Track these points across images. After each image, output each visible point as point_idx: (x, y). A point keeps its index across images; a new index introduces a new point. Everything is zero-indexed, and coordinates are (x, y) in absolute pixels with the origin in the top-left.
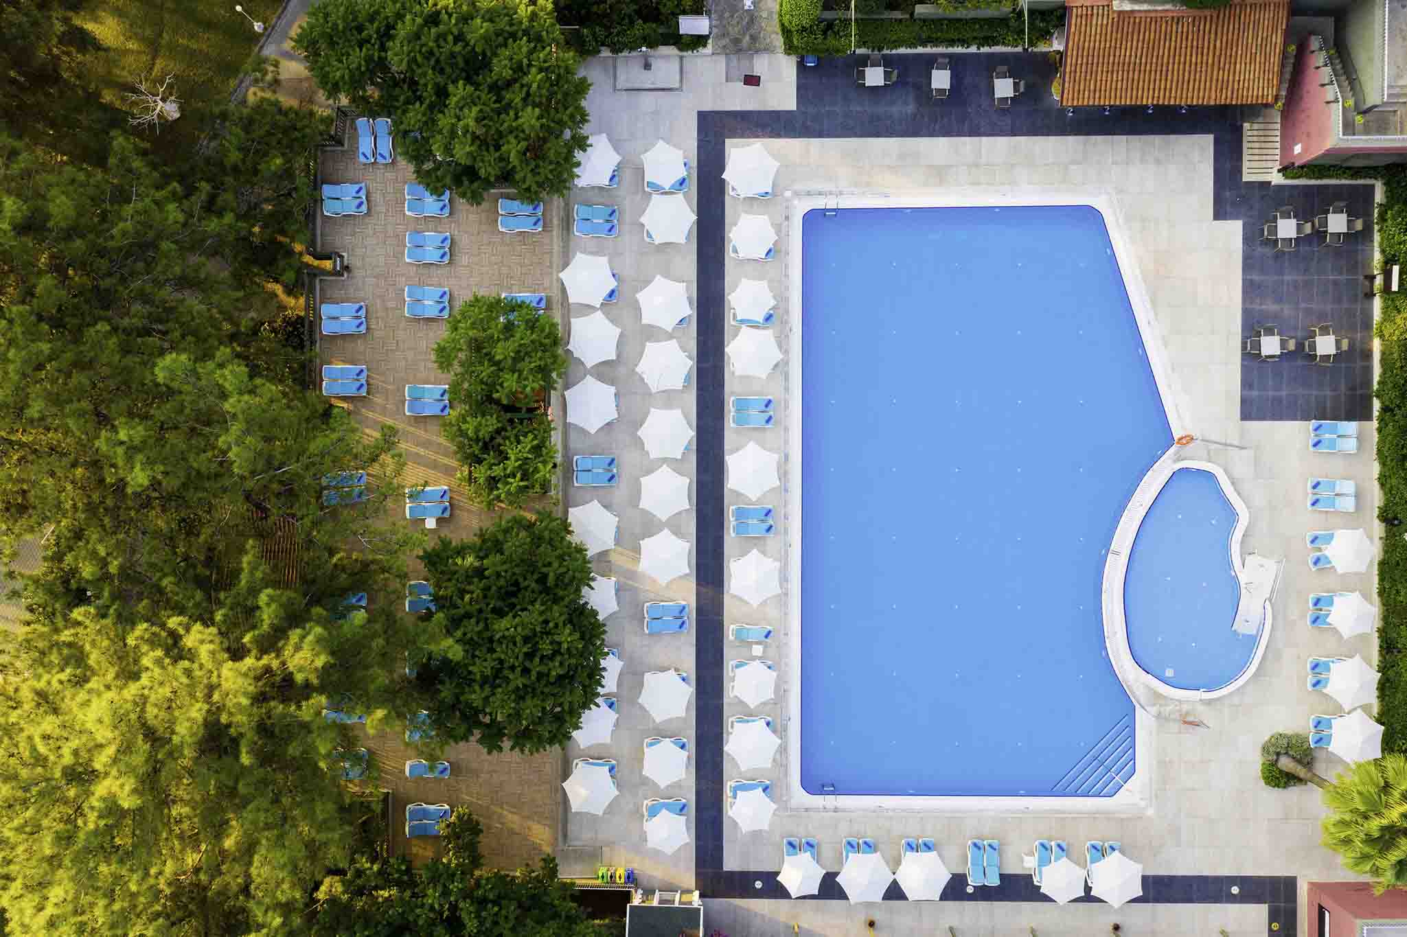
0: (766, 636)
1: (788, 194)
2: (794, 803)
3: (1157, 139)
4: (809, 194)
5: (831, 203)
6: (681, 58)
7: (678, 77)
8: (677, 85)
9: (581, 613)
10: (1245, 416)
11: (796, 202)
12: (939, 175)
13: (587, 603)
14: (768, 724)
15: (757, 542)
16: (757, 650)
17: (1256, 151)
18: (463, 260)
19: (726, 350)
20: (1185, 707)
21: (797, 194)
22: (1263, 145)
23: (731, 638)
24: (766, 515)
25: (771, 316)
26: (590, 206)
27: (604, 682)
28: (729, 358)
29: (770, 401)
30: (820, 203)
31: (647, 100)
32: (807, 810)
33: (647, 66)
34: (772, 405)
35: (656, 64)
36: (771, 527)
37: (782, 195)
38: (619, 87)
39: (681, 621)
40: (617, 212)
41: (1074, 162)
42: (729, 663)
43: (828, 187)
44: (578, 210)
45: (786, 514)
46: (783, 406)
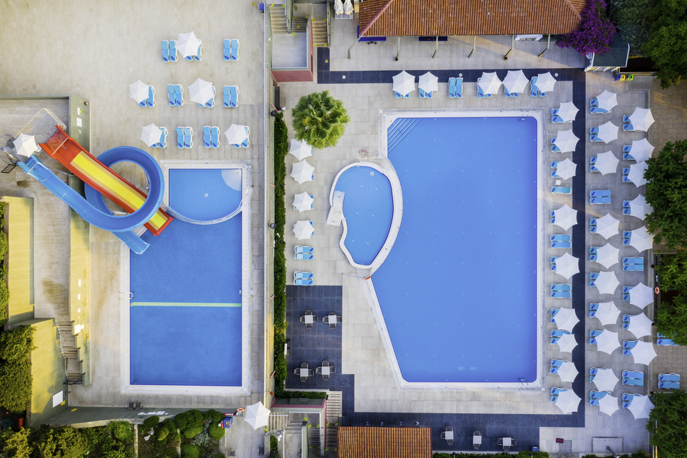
0: (554, 189)
1: (543, 389)
2: (540, 113)
3: (379, 411)
4: (533, 389)
5: (525, 385)
6: (592, 451)
7: (594, 442)
8: (594, 439)
10: (340, 288)
11: (540, 386)
12: (475, 397)
16: (558, 182)
17: (337, 404)
20: (366, 158)
21: (539, 389)
22: (333, 407)
24: (554, 244)
25: (552, 335)
26: (635, 385)
29: (553, 296)
30: (530, 385)
31: (608, 433)
32: (534, 110)
33: (608, 448)
34: (552, 294)
35: (604, 449)
36: (552, 239)
37: (546, 389)
38: (621, 439)
40: (623, 382)
41: (415, 401)
43: (525, 392)
44: (641, 383)
45: (544, 245)
46: (546, 293)
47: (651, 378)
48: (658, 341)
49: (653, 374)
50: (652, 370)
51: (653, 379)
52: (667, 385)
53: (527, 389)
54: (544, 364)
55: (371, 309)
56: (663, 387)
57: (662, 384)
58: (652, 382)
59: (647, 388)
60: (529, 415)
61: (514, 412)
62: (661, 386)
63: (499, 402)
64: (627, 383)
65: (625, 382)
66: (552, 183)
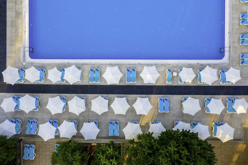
0: (170, 71)
1: (24, 64)
2: (227, 62)
4: (24, 56)
5: (27, 49)
9: (162, 139)
11: (27, 61)
13: (159, 137)
14: (200, 71)
15: (138, 74)
16: (175, 74)
21: (24, 60)
23: (171, 83)
24: (129, 71)
26: (27, 128)
27: (188, 130)
29: (91, 70)
30: (27, 53)
32: (230, 57)
34: (93, 69)
36: (133, 69)
39: (165, 100)
42: (180, 84)
43: (22, 50)
44: (27, 132)
45: (128, 64)
46: (93, 66)
47: (32, 140)
49: (35, 141)
50: (37, 140)
51: (32, 141)
52: (26, 151)
53: (24, 52)
54: (42, 64)
56: (25, 148)
57: (27, 147)
58: (29, 140)
59: (25, 137)
60: (6, 53)
61: (8, 42)
62: (26, 146)
63: (15, 31)
64: (28, 122)
65: (28, 121)
66: (174, 70)
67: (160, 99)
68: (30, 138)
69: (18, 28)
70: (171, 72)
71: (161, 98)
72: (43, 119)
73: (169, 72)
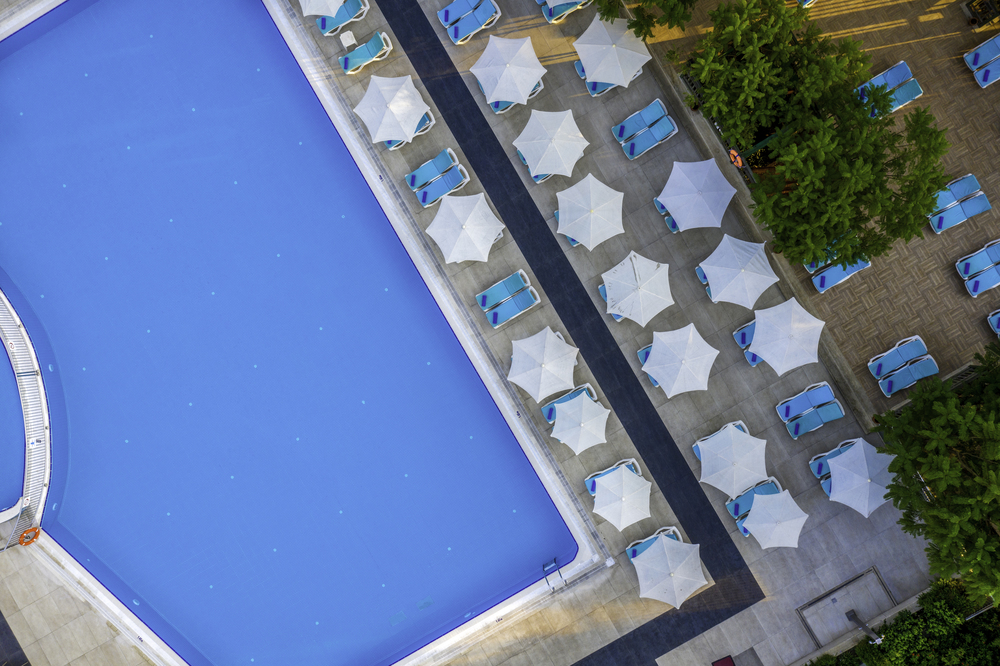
0: (346, 60)
1: (610, 562)
4: (584, 577)
5: (555, 580)
6: (819, 646)
7: (809, 621)
8: (805, 613)
11: (596, 558)
16: (347, 39)
18: (938, 278)
19: (577, 350)
21: (598, 568)
23: (384, 35)
24: (424, 193)
25: (550, 417)
26: (825, 424)
28: (567, 342)
29: (495, 321)
30: (569, 572)
31: (829, 577)
33: (852, 615)
34: (490, 317)
35: (843, 623)
36: (413, 184)
37: (615, 557)
38: (872, 575)
39: (451, 20)
40: (791, 433)
43: (569, 595)
44: (837, 411)
45: (406, 210)
46: (478, 326)
47: (856, 383)
48: (816, 281)
49: (853, 370)
50: (846, 363)
51: (861, 381)
52: (905, 379)
53: (570, 584)
54: (575, 500)
55: (87, 604)
56: (895, 389)
57: (891, 384)
58: (864, 393)
59: (860, 414)
60: (612, 646)
62: (890, 389)
63: (521, 656)
64: (802, 431)
65: (796, 432)
66: (338, 50)
67: (456, 36)
68: (854, 395)
69: (503, 649)
70: (349, 55)
71: (452, 37)
72: (760, 388)
73: (350, 62)
